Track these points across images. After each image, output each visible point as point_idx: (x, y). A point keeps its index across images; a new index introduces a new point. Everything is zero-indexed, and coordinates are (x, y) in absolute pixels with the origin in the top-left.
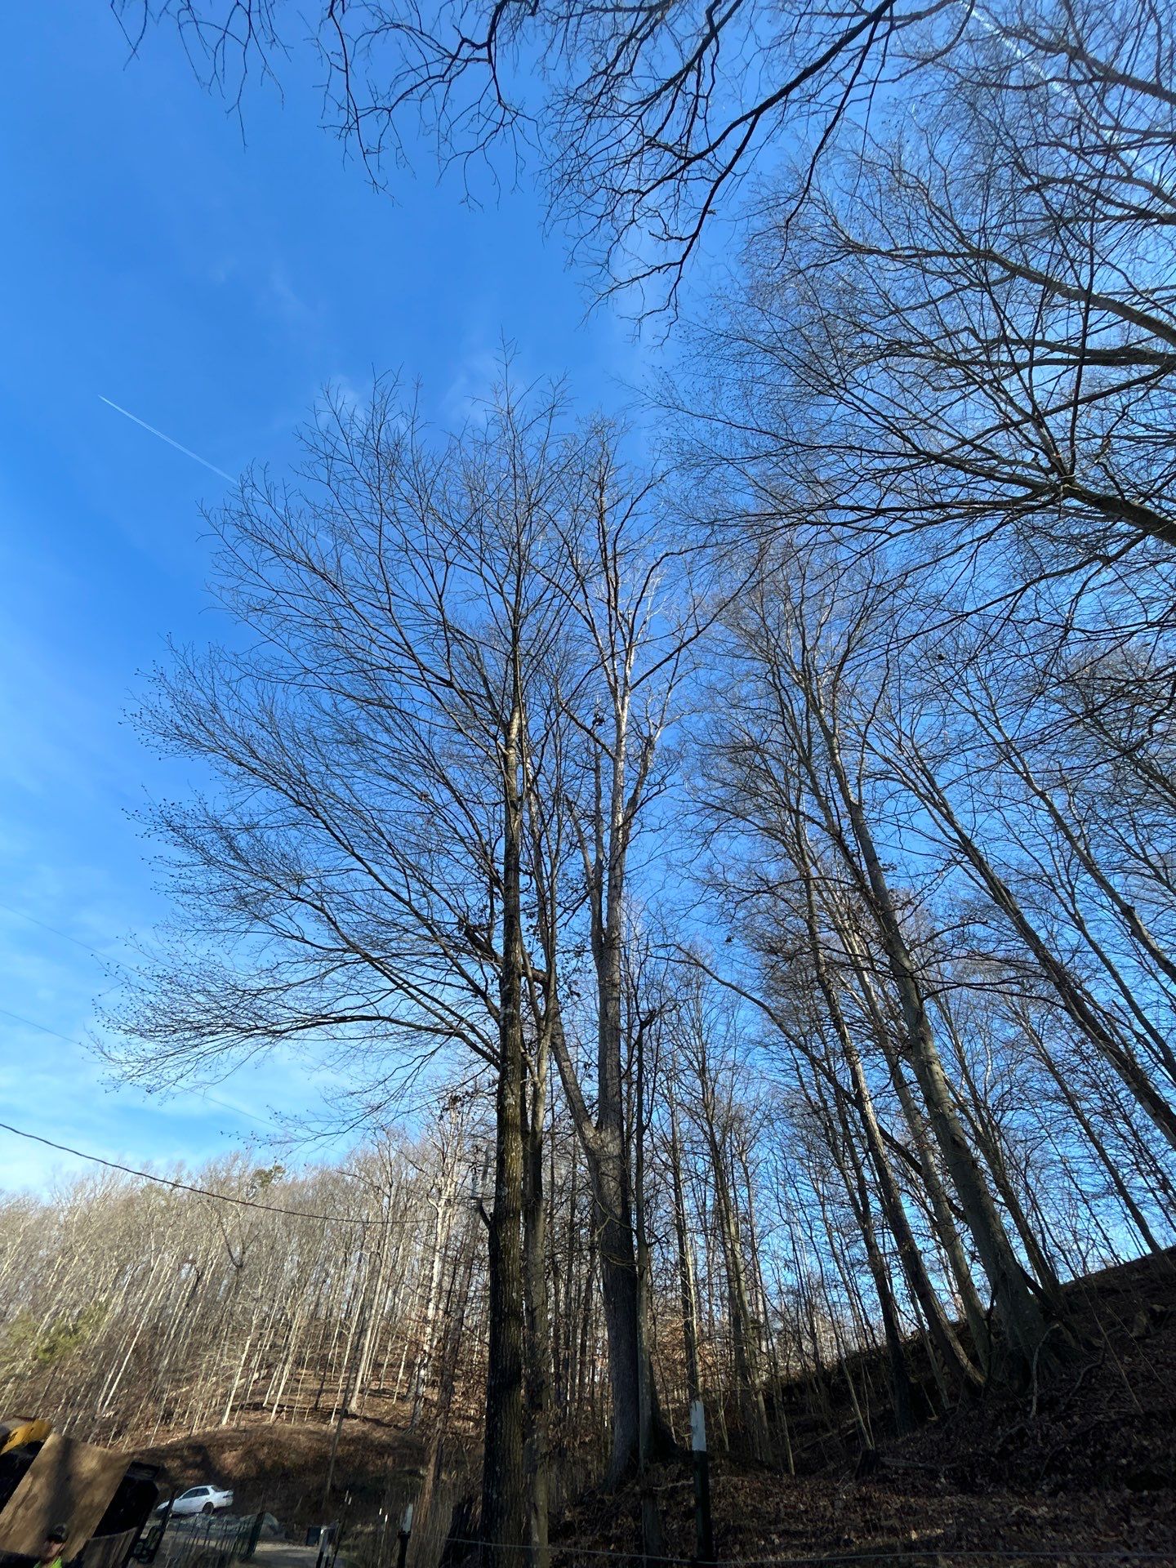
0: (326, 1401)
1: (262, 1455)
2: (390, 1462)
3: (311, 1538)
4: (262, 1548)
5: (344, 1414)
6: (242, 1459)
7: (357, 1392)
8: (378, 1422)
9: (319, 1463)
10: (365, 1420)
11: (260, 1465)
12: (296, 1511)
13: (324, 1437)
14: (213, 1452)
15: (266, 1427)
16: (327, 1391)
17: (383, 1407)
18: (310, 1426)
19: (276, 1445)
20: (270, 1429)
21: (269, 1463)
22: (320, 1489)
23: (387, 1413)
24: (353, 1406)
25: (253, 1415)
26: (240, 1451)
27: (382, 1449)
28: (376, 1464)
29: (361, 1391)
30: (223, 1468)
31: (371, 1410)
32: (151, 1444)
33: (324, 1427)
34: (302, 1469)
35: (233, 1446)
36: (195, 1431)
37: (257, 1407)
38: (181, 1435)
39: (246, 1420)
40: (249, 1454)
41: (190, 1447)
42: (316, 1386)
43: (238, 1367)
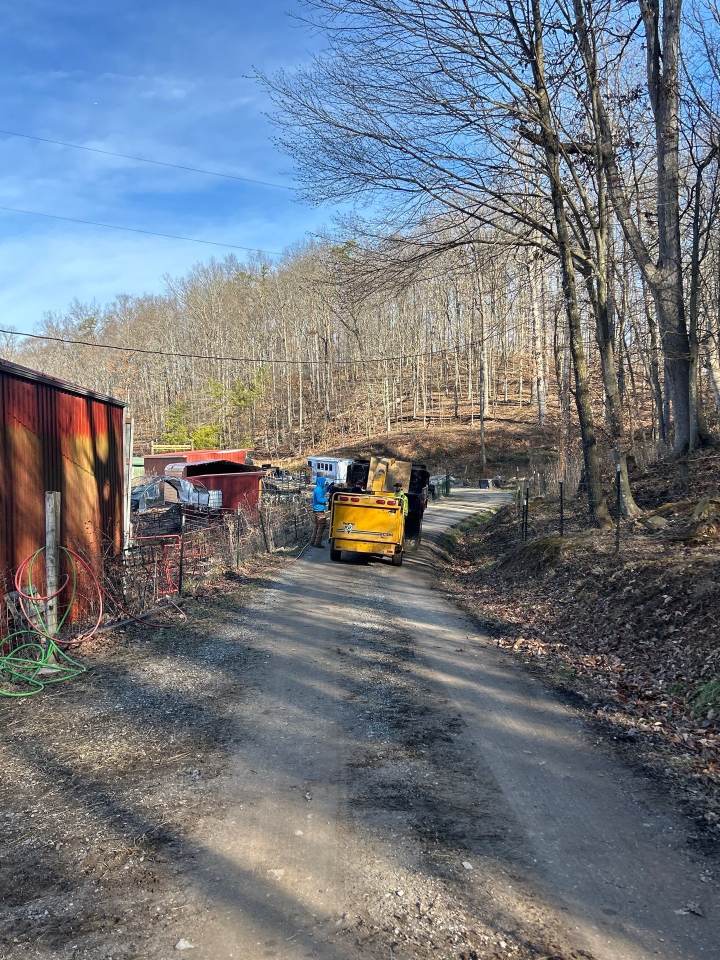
0: (462, 412)
1: (426, 445)
2: (527, 444)
3: (483, 484)
5: (481, 418)
6: (414, 448)
7: (487, 405)
8: (511, 421)
9: (472, 447)
10: (499, 420)
11: (428, 452)
12: (465, 473)
13: (469, 433)
14: (390, 447)
15: (423, 431)
16: (462, 405)
17: (511, 412)
18: (456, 427)
19: (435, 440)
20: (426, 431)
21: (433, 450)
22: (479, 461)
23: (517, 415)
24: (487, 413)
25: (409, 424)
26: (409, 445)
27: (518, 437)
28: (515, 446)
29: (490, 403)
31: (502, 413)
32: (344, 445)
33: (468, 427)
34: (459, 451)
35: (403, 443)
36: (371, 437)
37: (410, 419)
38: (363, 439)
39: (406, 427)
40: (416, 446)
41: (372, 445)
42: (451, 402)
43: (385, 398)
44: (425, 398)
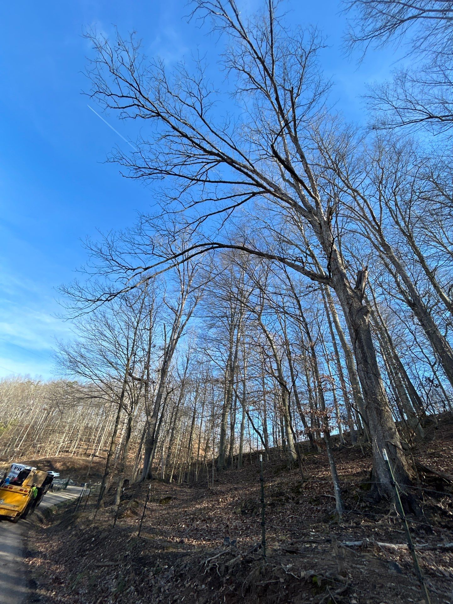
0: (88, 452)
1: (68, 465)
3: (82, 485)
4: (68, 487)
5: (94, 455)
6: (62, 465)
7: (98, 451)
8: (104, 458)
9: (86, 468)
10: (101, 457)
11: (68, 467)
12: (78, 479)
13: (87, 461)
14: (53, 463)
15: (70, 457)
16: (90, 449)
18: (84, 458)
19: (73, 463)
21: (70, 467)
22: (86, 474)
24: (97, 454)
25: (66, 454)
26: (61, 463)
29: (100, 450)
30: (56, 467)
31: (102, 455)
32: (33, 459)
33: (88, 459)
34: (80, 469)
35: (59, 462)
36: (47, 457)
37: (67, 452)
38: (43, 457)
39: (64, 455)
40: (64, 464)
41: (46, 461)
42: (86, 447)
43: (62, 440)
44: (77, 444)
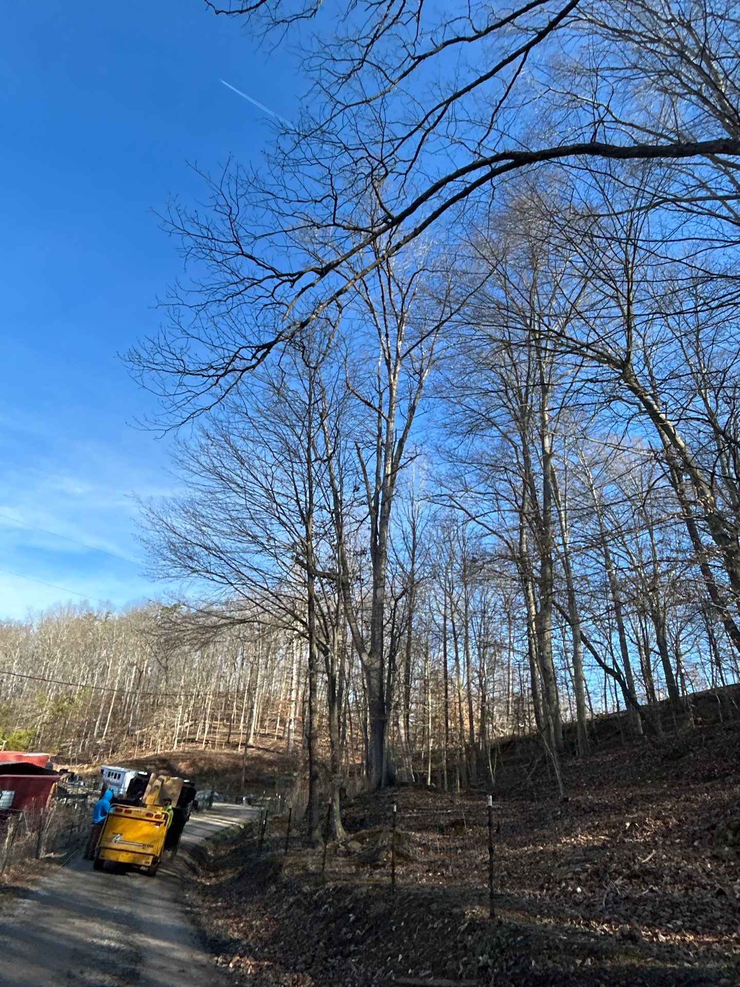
0: (233, 739)
1: (201, 764)
2: (276, 770)
3: (239, 801)
5: (245, 745)
6: (191, 766)
7: (252, 735)
8: (267, 750)
9: (236, 769)
10: (259, 749)
11: (201, 769)
12: (227, 790)
13: (236, 757)
14: (172, 762)
15: (201, 751)
16: (233, 734)
17: (269, 743)
18: (226, 751)
19: (209, 760)
20: (203, 752)
21: (206, 768)
22: (239, 781)
23: (272, 745)
24: (251, 742)
25: (191, 745)
26: (188, 762)
27: (270, 763)
28: (267, 770)
29: (255, 734)
30: (180, 770)
31: (262, 743)
32: (135, 757)
33: (235, 752)
34: (225, 771)
35: (183, 760)
36: (159, 752)
37: (193, 741)
38: (152, 753)
39: (188, 747)
40: (193, 764)
41: (158, 760)
42: (225, 730)
43: (177, 721)
44: (207, 726)
